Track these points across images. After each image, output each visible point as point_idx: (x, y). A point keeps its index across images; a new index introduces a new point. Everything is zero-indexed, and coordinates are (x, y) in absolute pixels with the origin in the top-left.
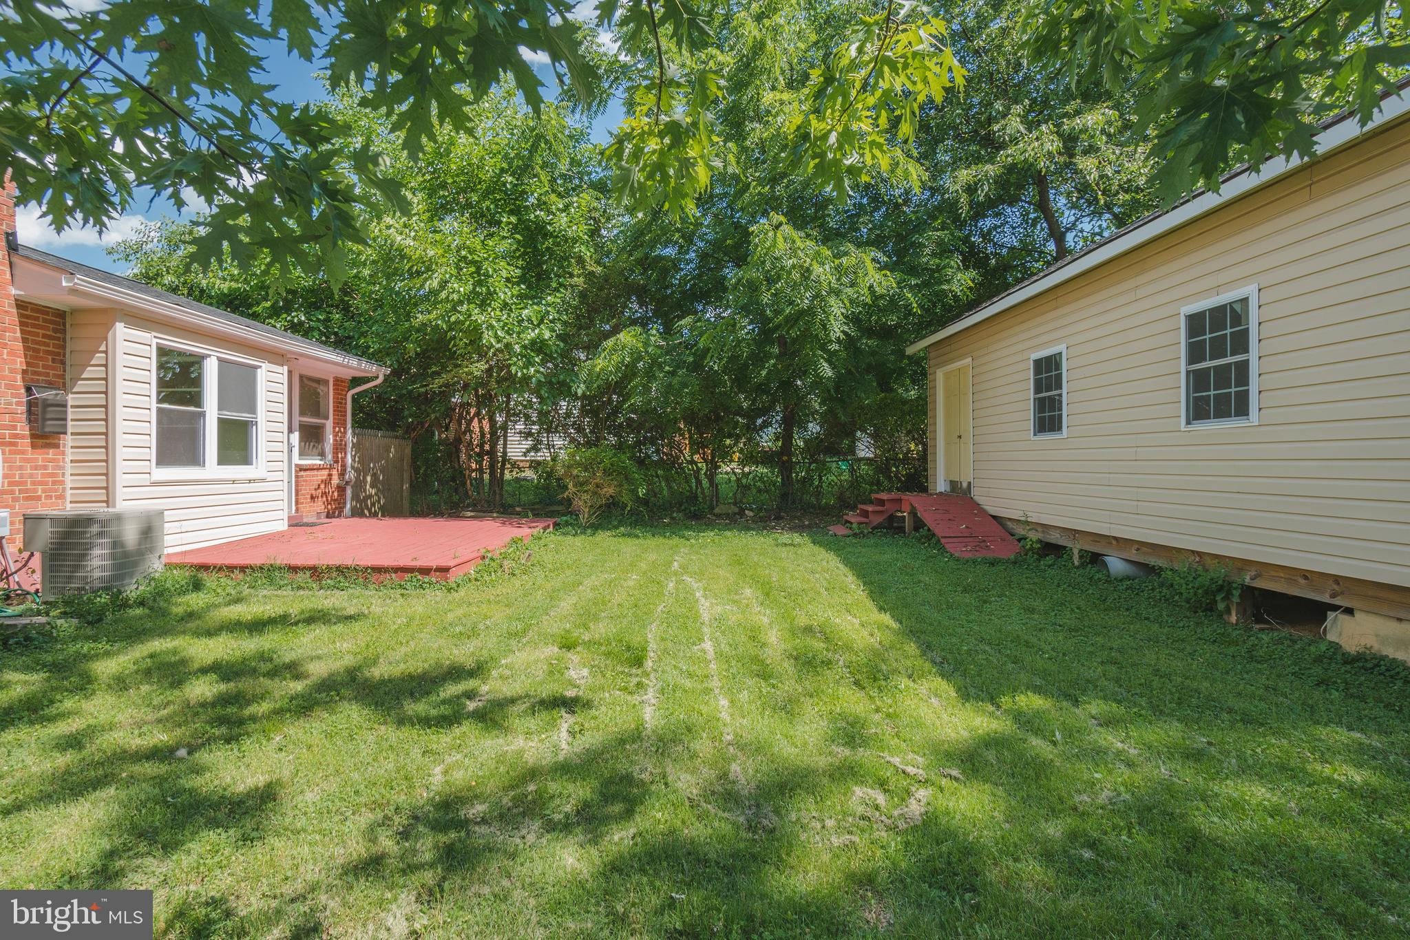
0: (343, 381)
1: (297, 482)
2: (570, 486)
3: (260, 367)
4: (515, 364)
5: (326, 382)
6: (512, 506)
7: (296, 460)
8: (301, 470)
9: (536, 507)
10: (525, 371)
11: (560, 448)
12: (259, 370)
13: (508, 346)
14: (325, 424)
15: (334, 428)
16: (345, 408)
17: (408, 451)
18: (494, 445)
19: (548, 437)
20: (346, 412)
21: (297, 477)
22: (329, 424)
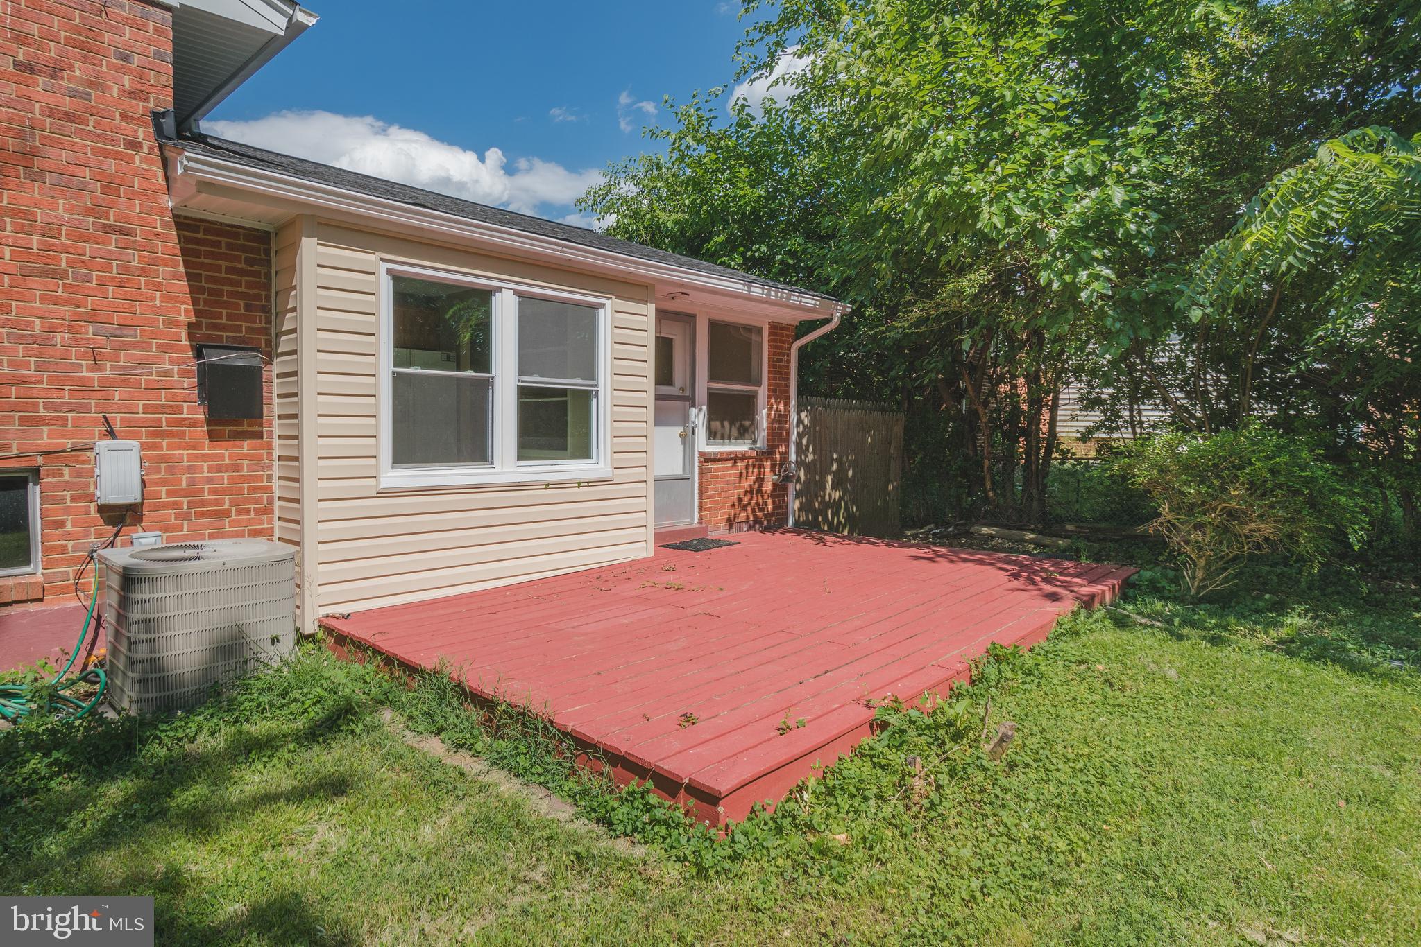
0: (784, 327)
1: (701, 478)
2: (1165, 509)
3: (603, 305)
4: (1047, 266)
5: (759, 330)
6: (1060, 520)
7: (702, 444)
8: (706, 461)
9: (1103, 525)
10: (1068, 278)
11: (1154, 426)
12: (601, 311)
13: (1035, 233)
14: (756, 392)
15: (769, 397)
16: (788, 367)
17: (898, 429)
18: (1034, 419)
19: (1131, 410)
20: (789, 373)
21: (701, 470)
22: (763, 392)
